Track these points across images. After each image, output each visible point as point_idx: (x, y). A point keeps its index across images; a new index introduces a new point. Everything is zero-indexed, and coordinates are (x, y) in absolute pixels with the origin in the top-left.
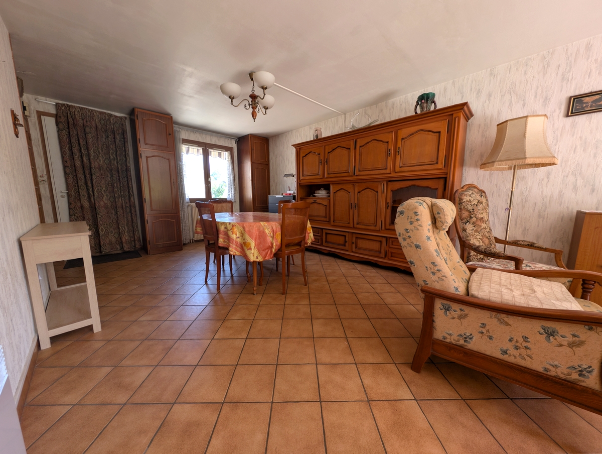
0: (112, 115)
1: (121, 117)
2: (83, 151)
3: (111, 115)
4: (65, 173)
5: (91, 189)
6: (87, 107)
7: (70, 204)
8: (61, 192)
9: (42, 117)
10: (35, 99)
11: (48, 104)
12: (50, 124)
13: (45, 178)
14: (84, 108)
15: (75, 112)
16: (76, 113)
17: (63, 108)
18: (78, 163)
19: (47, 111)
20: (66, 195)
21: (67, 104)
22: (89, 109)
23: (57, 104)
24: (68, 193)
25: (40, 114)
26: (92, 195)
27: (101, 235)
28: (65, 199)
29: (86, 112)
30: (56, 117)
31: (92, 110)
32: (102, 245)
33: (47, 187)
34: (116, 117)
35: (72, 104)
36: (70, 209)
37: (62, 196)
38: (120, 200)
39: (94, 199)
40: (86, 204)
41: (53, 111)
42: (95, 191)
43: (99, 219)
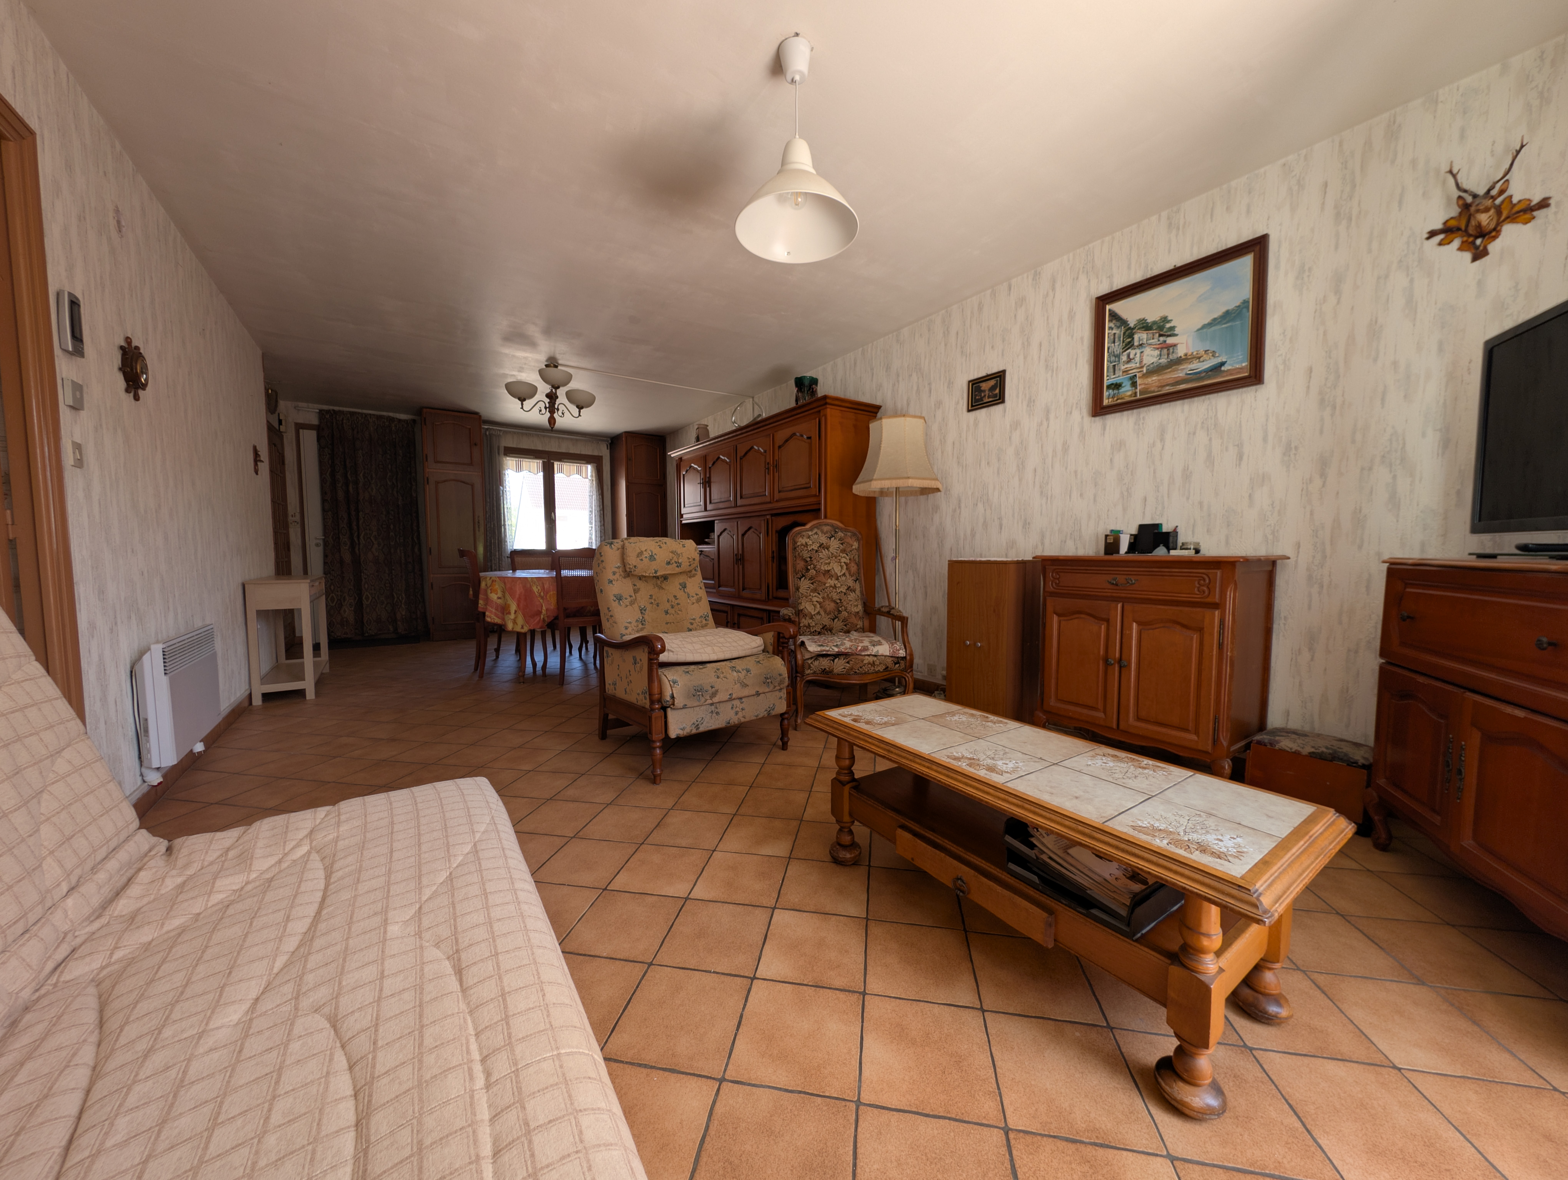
0: (394, 418)
1: (407, 421)
2: (349, 477)
3: (391, 419)
4: (324, 510)
5: (356, 535)
6: (360, 411)
7: (326, 556)
8: (316, 539)
9: (301, 431)
10: (295, 407)
11: (309, 414)
12: (309, 438)
13: (298, 518)
14: (356, 413)
15: (343, 419)
16: (345, 421)
17: (328, 416)
18: (341, 495)
19: (308, 423)
20: (321, 542)
21: (334, 410)
22: (362, 414)
23: (321, 411)
24: (324, 540)
25: (299, 427)
26: (357, 541)
27: (364, 607)
28: (321, 549)
29: (357, 418)
30: (318, 428)
31: (366, 415)
32: (365, 622)
33: (299, 530)
34: (400, 420)
35: (341, 409)
36: (325, 563)
37: (317, 545)
38: (398, 551)
39: (359, 549)
40: (347, 557)
41: (315, 421)
42: (361, 537)
43: (364, 580)
